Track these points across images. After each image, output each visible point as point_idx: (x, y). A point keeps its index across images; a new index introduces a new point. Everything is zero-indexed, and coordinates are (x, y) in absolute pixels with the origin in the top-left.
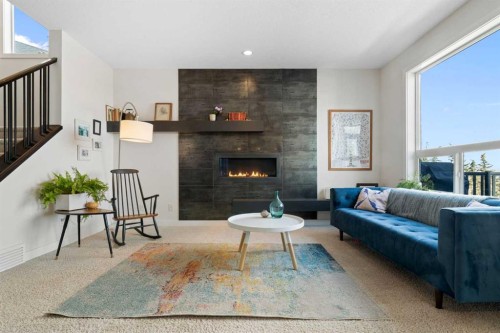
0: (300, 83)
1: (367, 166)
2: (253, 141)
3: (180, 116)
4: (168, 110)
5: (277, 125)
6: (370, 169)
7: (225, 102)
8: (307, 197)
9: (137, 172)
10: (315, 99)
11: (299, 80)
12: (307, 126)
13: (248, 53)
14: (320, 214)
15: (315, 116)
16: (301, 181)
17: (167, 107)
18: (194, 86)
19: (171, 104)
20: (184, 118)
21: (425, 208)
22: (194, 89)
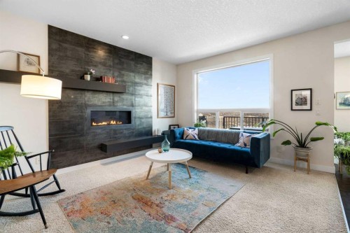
0: (144, 64)
1: (173, 115)
2: (116, 98)
5: (131, 89)
6: (174, 117)
8: (148, 135)
10: (151, 75)
11: (143, 62)
13: (126, 37)
14: (154, 145)
15: (151, 86)
16: (145, 126)
18: (65, 45)
19: (39, 57)
21: (220, 136)
22: (66, 49)
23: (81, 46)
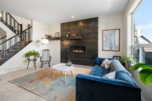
0: (93, 22)
1: (117, 49)
2: (79, 41)
3: (61, 35)
4: (58, 34)
5: (85, 36)
6: (119, 51)
7: (71, 31)
9: (49, 50)
10: (98, 27)
12: (95, 36)
13: (73, 17)
15: (98, 33)
16: (93, 54)
17: (58, 33)
18: (64, 27)
19: (59, 33)
20: (62, 36)
23: (67, 26)
